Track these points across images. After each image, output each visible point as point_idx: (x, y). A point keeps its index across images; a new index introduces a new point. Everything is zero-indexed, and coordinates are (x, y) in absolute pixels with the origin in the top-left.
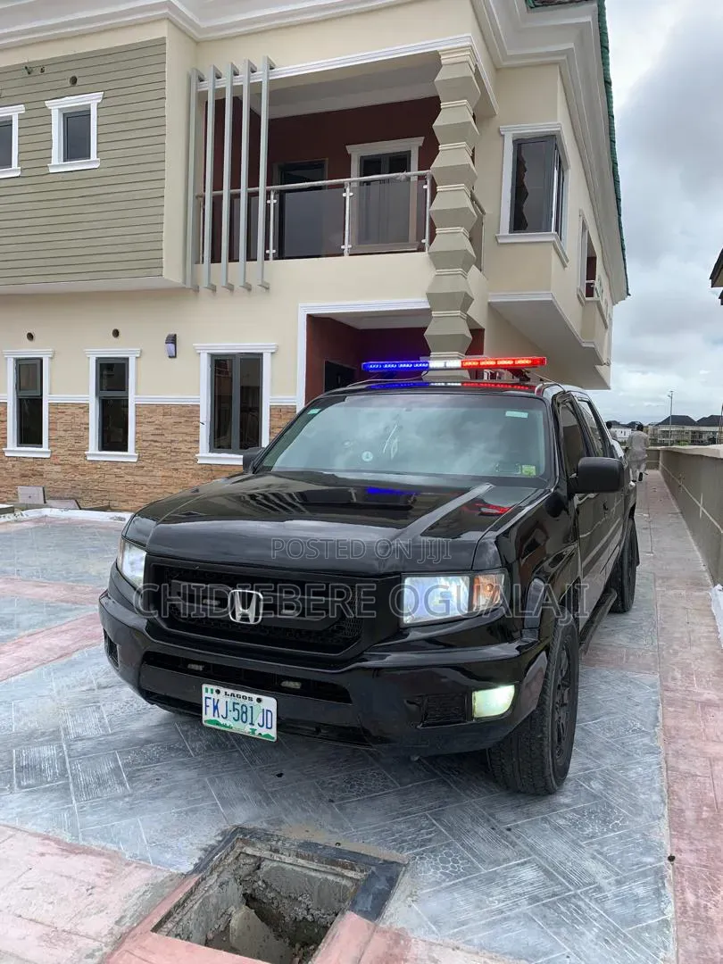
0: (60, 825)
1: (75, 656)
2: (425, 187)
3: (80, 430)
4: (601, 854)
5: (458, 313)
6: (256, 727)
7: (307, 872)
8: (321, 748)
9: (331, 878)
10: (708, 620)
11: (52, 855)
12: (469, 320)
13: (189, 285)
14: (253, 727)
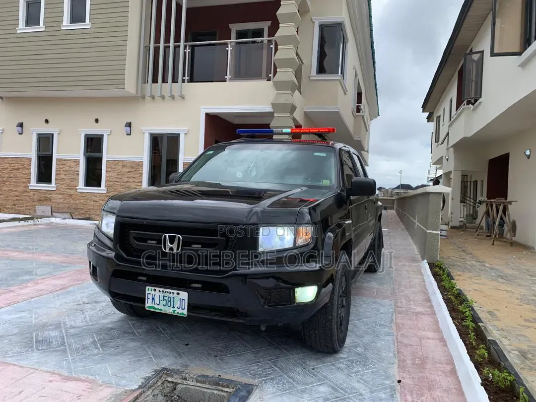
0: (62, 368)
1: (71, 289)
2: (271, 46)
3: (74, 175)
4: (361, 379)
5: (288, 114)
6: (176, 309)
7: (203, 390)
8: (211, 332)
9: (215, 392)
10: (419, 277)
11: (57, 381)
12: (294, 120)
13: (139, 95)
14: (174, 309)
